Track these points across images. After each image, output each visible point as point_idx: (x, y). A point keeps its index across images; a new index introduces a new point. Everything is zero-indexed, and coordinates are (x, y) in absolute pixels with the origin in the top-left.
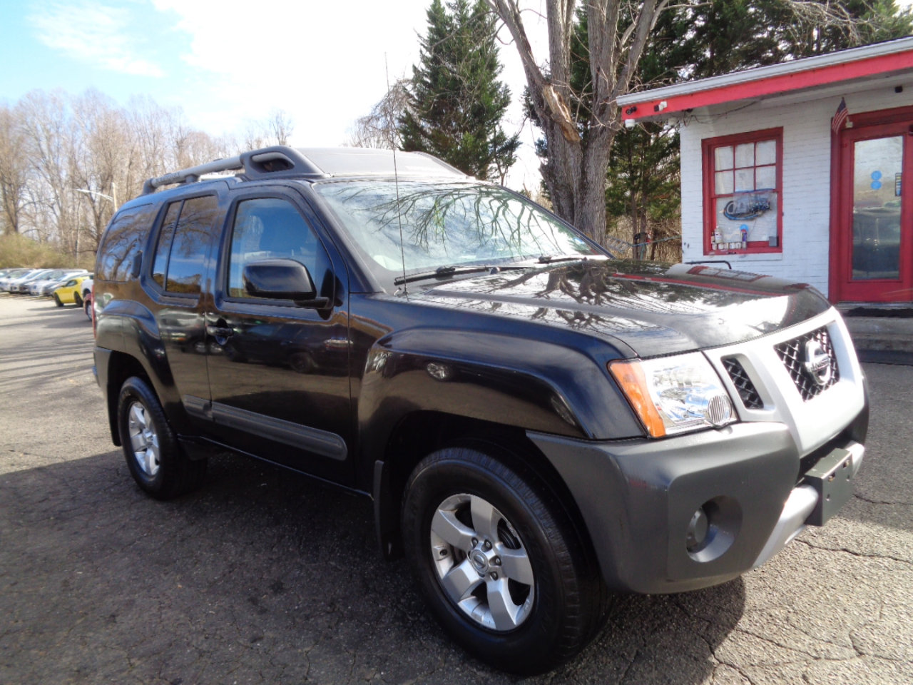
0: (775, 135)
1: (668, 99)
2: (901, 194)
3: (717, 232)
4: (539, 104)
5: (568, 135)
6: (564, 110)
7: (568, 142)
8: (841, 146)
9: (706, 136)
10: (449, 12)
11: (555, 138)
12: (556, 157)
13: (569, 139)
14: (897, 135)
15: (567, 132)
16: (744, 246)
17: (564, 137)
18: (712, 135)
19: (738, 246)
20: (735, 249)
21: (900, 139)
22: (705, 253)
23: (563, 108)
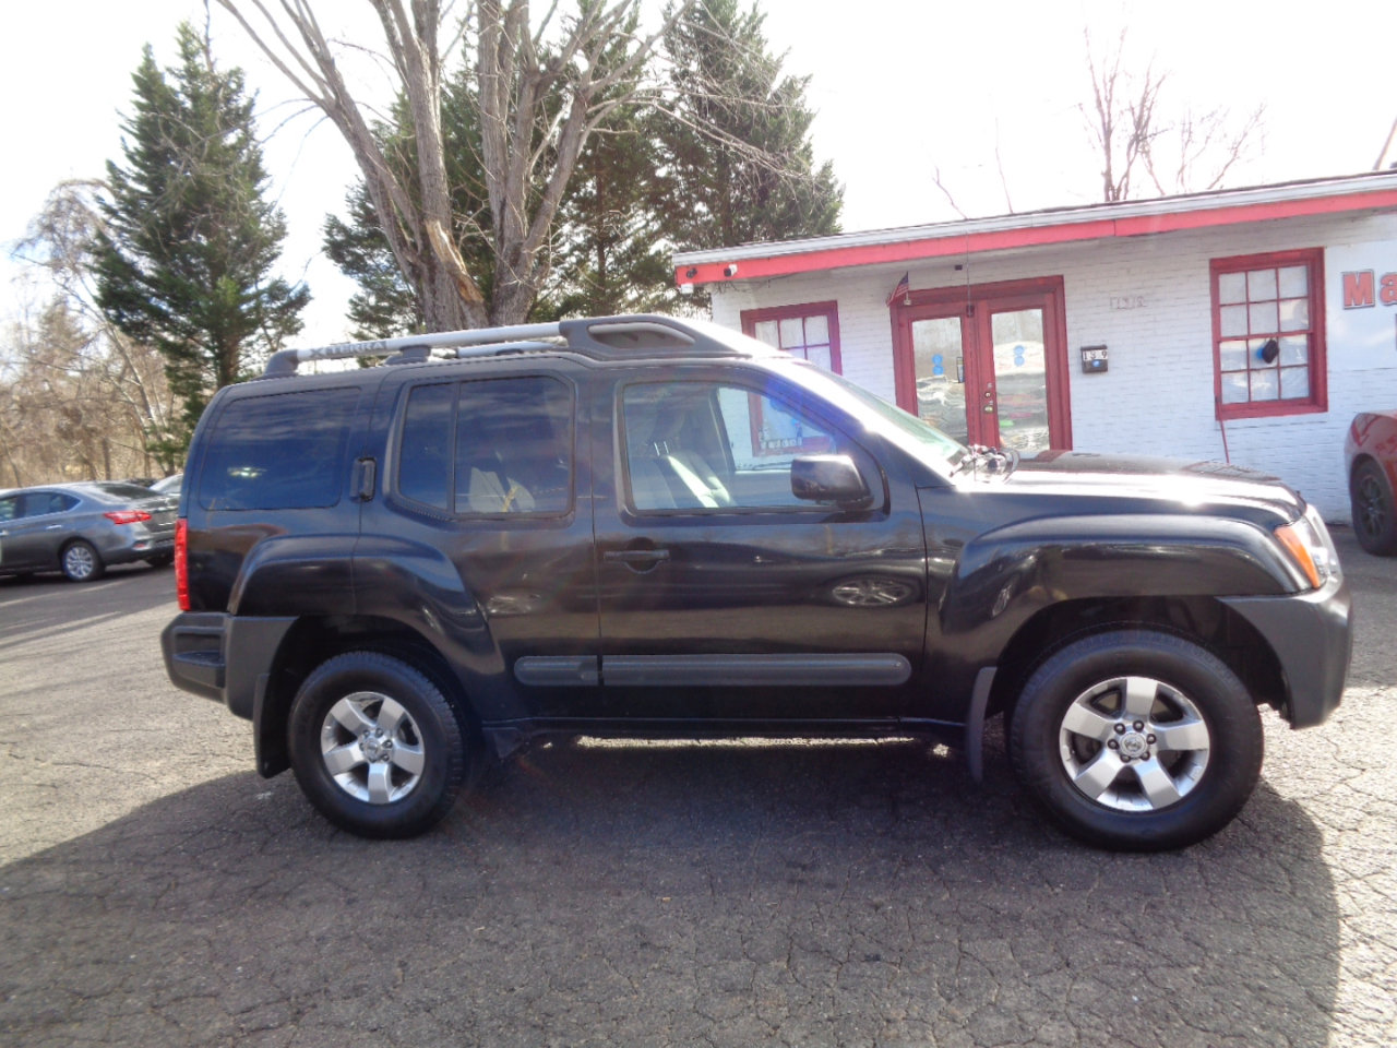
0: (829, 309)
1: (740, 262)
2: (964, 381)
3: (765, 428)
4: (399, 244)
5: (467, 293)
6: (458, 257)
7: (466, 303)
8: (901, 325)
9: (746, 307)
10: (172, 82)
11: (437, 295)
12: (440, 323)
13: (468, 299)
14: (955, 315)
15: (466, 289)
16: (800, 443)
17: (460, 295)
18: (754, 306)
19: (793, 443)
20: (789, 448)
21: (958, 319)
22: (754, 455)
23: (456, 254)
